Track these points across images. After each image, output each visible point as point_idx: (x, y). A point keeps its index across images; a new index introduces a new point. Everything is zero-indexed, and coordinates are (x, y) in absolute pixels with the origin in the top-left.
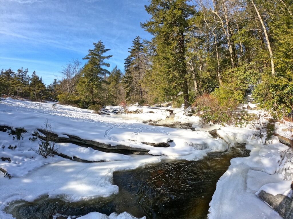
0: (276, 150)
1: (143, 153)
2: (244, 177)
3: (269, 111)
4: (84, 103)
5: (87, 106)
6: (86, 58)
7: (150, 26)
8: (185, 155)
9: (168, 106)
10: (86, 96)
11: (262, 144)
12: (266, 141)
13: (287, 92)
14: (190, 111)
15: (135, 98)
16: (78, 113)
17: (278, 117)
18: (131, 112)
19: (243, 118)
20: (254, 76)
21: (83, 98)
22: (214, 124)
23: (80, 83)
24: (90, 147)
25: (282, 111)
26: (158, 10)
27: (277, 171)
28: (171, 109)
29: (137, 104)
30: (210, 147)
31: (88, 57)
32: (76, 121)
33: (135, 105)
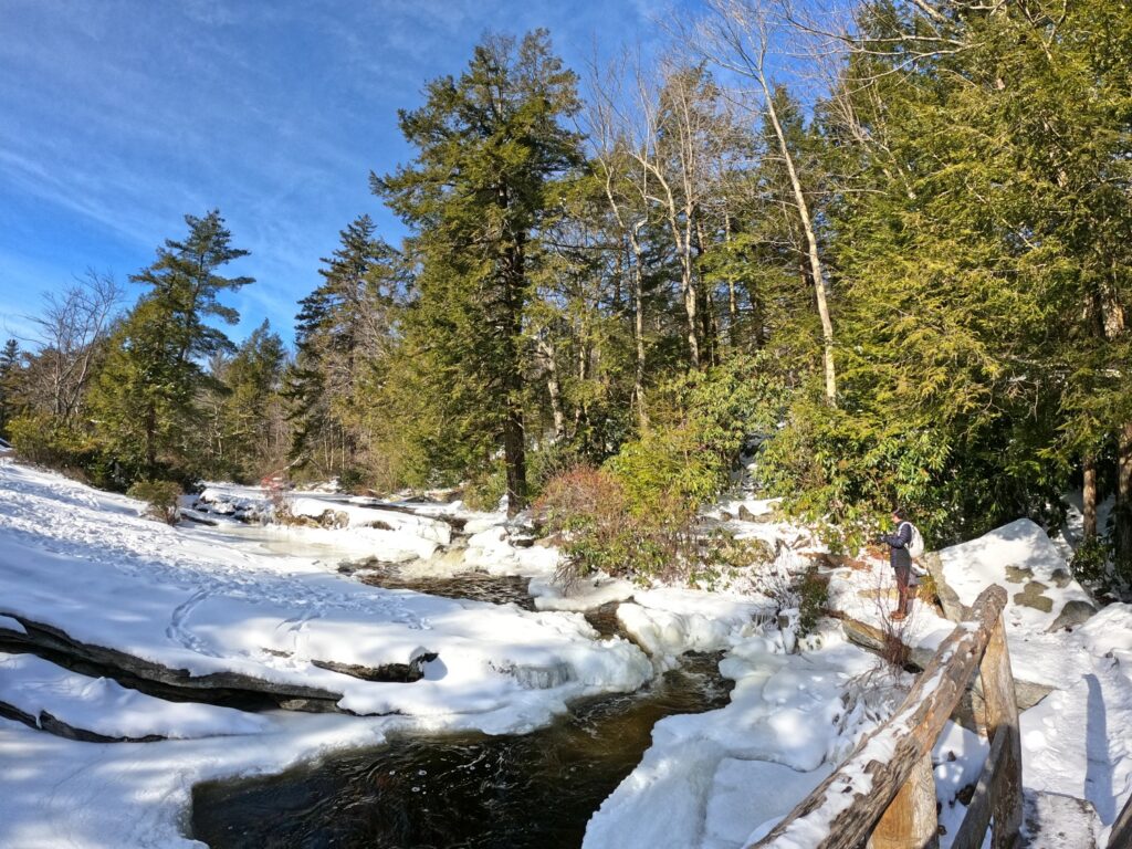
0: (831, 675)
1: (317, 707)
2: (697, 794)
3: (816, 525)
4: (113, 467)
5: (128, 481)
6: (144, 279)
7: (405, 191)
8: (480, 712)
9: (450, 499)
10: (124, 439)
11: (782, 651)
12: (796, 642)
13: (876, 462)
14: (529, 525)
15: (329, 459)
16: (83, 511)
17: (845, 547)
18: (301, 521)
19: (717, 556)
20: (769, 400)
21: (108, 443)
22: (613, 579)
23: (105, 379)
24: (107, 676)
25: (860, 523)
26: (445, 133)
27: (830, 755)
28: (460, 515)
29: (333, 485)
30: (581, 677)
31: (152, 272)
32: (61, 556)
33: (325, 486)
